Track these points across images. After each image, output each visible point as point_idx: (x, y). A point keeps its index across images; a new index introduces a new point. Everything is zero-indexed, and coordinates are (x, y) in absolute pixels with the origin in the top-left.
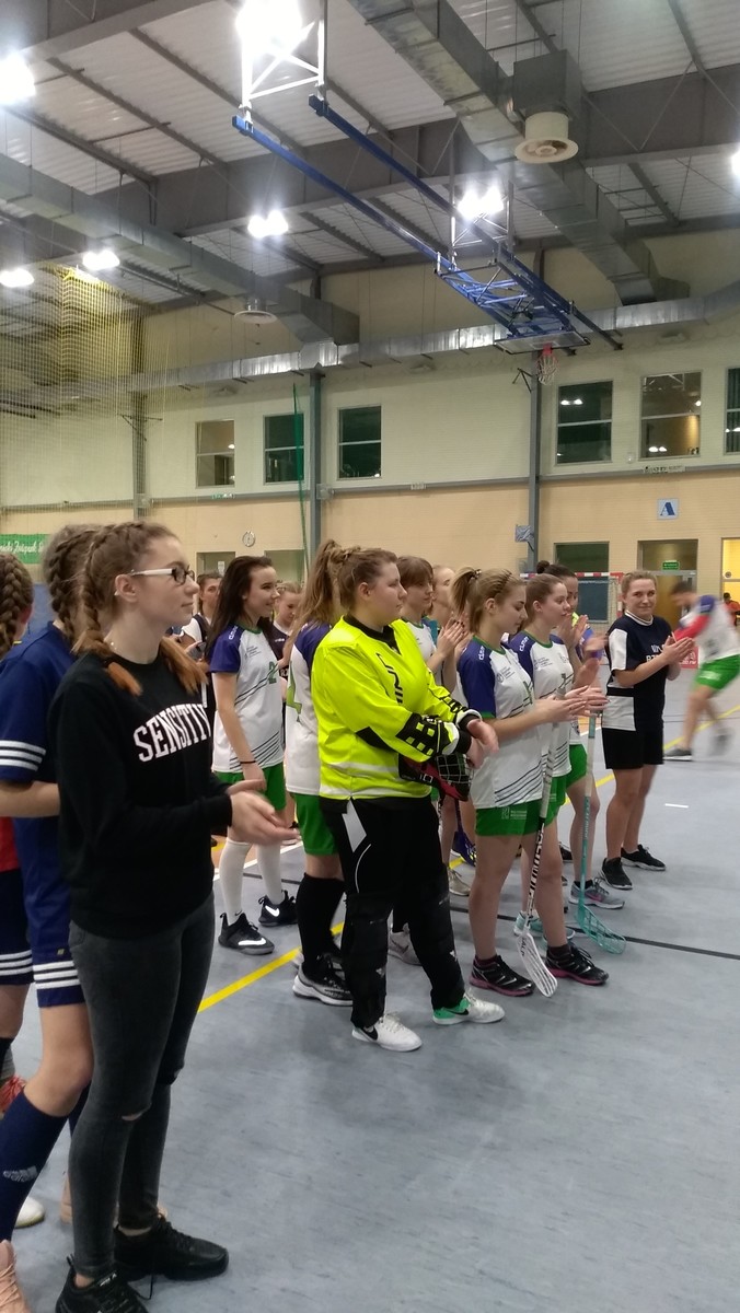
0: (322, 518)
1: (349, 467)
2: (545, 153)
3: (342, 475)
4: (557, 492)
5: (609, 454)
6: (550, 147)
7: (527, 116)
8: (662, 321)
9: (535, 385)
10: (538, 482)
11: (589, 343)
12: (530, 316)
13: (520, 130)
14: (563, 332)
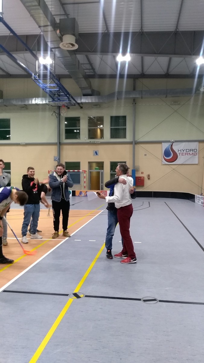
2: (68, 47)
4: (65, 147)
5: (79, 137)
6: (70, 45)
7: (63, 35)
8: (94, 101)
9: (58, 116)
10: (60, 144)
11: (75, 105)
12: (59, 95)
13: (61, 39)
14: (68, 101)
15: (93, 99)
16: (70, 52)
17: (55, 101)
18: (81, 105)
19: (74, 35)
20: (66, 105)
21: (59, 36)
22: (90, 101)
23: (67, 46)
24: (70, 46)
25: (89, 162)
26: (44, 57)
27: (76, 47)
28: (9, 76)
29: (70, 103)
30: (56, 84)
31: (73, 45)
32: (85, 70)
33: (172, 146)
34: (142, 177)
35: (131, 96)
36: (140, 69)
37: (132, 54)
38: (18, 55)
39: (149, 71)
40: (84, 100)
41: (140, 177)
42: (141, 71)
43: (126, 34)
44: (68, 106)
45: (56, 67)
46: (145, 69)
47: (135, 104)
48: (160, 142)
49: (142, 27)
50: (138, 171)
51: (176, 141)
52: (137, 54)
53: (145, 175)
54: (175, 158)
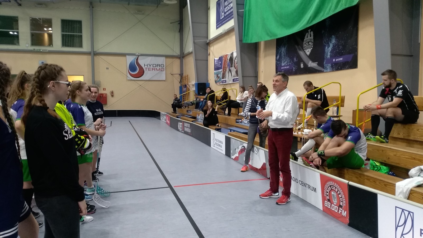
5: (18, 43)
11: (10, 2)
18: (19, 1)
34: (105, 94)
41: (102, 94)
48: (124, 55)
51: (142, 55)
53: (108, 92)
54: (141, 73)
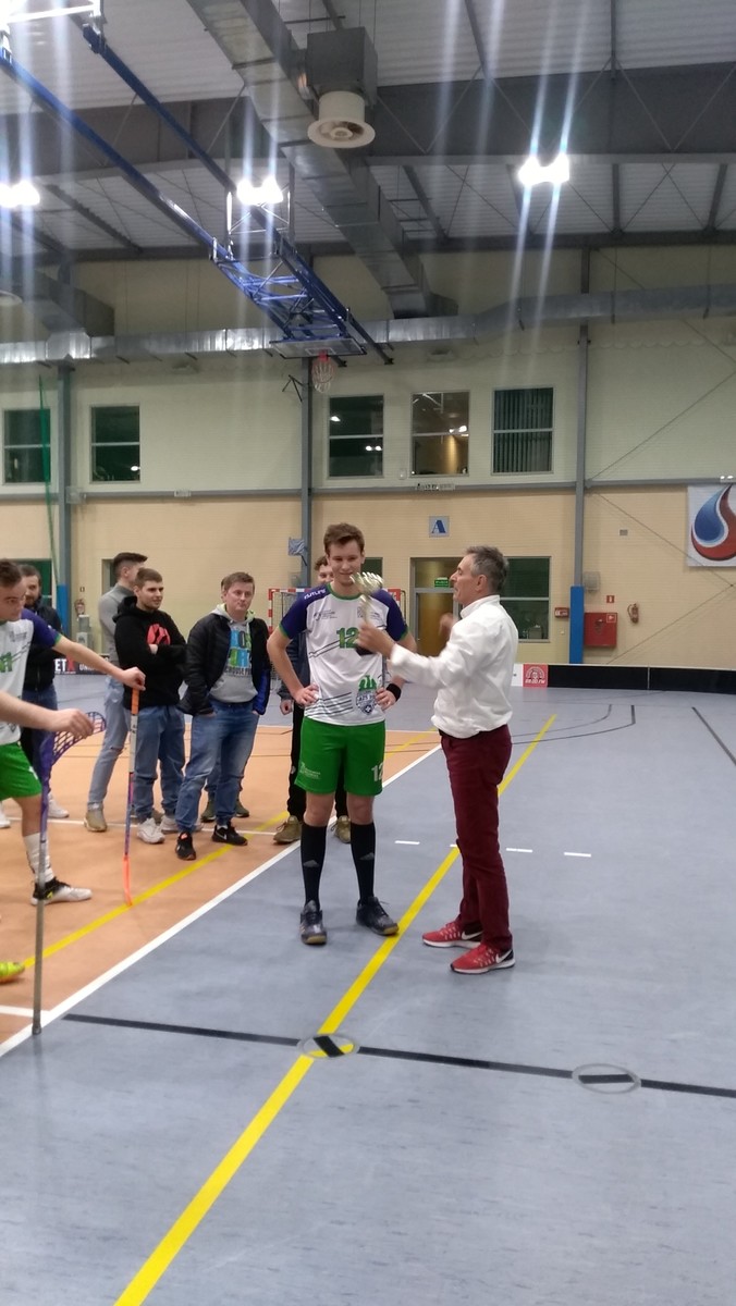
0: (73, 524)
1: (102, 469)
2: (338, 137)
3: (95, 478)
4: (330, 506)
5: (381, 469)
6: (346, 130)
7: (322, 94)
8: (434, 337)
9: (306, 394)
10: (310, 495)
11: (365, 353)
12: (309, 319)
13: (313, 109)
14: (340, 339)
15: (432, 330)
16: (347, 156)
17: (294, 339)
18: (388, 352)
19: (359, 91)
20: (335, 353)
21: (305, 97)
22: (420, 337)
23: (333, 134)
24: (345, 134)
25: (412, 559)
26: (257, 180)
27: (369, 135)
28: (134, 252)
29: (347, 345)
30: (297, 275)
31: (355, 129)
32: (402, 224)
33: (725, 497)
34: (610, 614)
35: (573, 315)
36: (608, 215)
37: (577, 157)
38: (163, 174)
39: (641, 218)
40: (398, 334)
41: (603, 615)
42: (612, 221)
43: (559, 82)
44: (341, 358)
45: (296, 215)
46: (627, 212)
47: (589, 342)
48: (679, 485)
49: (613, 53)
50: (593, 590)
52: (594, 157)
53: (620, 609)
